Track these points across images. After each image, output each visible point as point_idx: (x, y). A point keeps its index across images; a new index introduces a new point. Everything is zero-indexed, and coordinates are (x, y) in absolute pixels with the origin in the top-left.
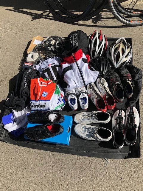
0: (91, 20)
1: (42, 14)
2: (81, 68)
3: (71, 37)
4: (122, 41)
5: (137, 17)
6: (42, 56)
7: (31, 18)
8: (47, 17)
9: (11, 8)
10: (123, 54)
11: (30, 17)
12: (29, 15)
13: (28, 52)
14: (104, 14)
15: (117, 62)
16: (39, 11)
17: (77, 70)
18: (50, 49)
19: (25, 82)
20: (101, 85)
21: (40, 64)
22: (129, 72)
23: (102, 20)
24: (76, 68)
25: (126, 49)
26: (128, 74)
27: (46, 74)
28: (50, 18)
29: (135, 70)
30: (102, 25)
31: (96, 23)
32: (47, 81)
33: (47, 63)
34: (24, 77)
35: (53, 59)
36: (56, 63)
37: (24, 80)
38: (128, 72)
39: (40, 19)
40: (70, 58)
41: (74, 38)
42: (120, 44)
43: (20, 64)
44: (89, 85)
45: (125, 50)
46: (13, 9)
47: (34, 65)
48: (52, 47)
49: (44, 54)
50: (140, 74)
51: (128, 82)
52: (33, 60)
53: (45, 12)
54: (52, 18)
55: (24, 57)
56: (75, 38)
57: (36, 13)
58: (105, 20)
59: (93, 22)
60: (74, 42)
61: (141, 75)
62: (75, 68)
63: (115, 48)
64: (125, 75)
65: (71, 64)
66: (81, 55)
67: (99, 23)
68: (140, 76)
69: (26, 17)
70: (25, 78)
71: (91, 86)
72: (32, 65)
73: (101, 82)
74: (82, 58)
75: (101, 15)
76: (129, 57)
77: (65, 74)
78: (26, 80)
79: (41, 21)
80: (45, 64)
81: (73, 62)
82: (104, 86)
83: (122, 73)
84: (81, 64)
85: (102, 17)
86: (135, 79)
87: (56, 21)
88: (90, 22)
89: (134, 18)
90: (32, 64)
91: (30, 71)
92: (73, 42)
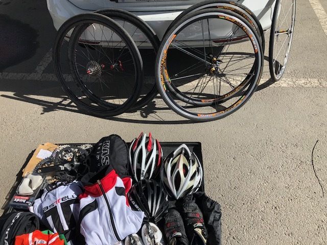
0: (138, 112)
1: (60, 103)
2: (113, 207)
3: (99, 148)
4: (183, 152)
5: (209, 107)
6: (49, 180)
7: (42, 109)
8: (68, 108)
9: (11, 94)
10: (186, 174)
11: (40, 108)
12: (39, 104)
13: (25, 175)
14: (159, 103)
15: (177, 189)
16: (57, 99)
17: (106, 210)
18: (63, 169)
19: (5, 241)
20: (149, 239)
21: (43, 197)
22: (198, 208)
23: (156, 112)
24: (104, 206)
25: (190, 165)
26: (196, 211)
27: (50, 219)
28: (74, 108)
29: (208, 204)
30: (157, 120)
31: (146, 117)
32: (49, 237)
33: (55, 195)
34: (6, 230)
35: (66, 186)
36: (71, 194)
37: (4, 235)
38: (196, 209)
39: (56, 112)
40: (94, 187)
41: (104, 150)
42: (180, 157)
43: (8, 197)
44: (127, 239)
45: (188, 168)
46: (14, 95)
47: (32, 199)
48: (66, 165)
49: (54, 176)
50: (216, 212)
51: (196, 230)
52: (30, 191)
53: (65, 99)
54: (76, 109)
55: (17, 182)
56: (106, 150)
57: (51, 101)
58: (161, 111)
59: (142, 115)
60: (103, 157)
61: (219, 213)
62: (102, 208)
63: (172, 163)
64: (190, 215)
65: (97, 198)
66: (114, 181)
67: (151, 117)
68: (217, 216)
69: (34, 108)
70: (7, 233)
71: (132, 241)
72: (27, 200)
73: (149, 233)
74: (115, 186)
75: (154, 104)
76: (198, 178)
77: (83, 221)
78: (7, 238)
79: (58, 114)
80: (50, 199)
81: (99, 195)
82: (154, 241)
83: (186, 211)
84: (113, 198)
85: (156, 106)
86: (209, 222)
87: (82, 115)
88: (137, 115)
89: (205, 107)
90: (27, 198)
91: (18, 216)
92: (100, 158)
